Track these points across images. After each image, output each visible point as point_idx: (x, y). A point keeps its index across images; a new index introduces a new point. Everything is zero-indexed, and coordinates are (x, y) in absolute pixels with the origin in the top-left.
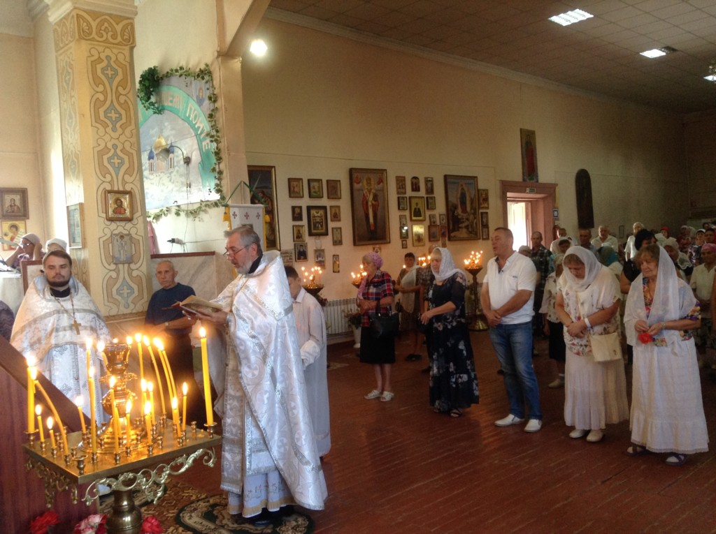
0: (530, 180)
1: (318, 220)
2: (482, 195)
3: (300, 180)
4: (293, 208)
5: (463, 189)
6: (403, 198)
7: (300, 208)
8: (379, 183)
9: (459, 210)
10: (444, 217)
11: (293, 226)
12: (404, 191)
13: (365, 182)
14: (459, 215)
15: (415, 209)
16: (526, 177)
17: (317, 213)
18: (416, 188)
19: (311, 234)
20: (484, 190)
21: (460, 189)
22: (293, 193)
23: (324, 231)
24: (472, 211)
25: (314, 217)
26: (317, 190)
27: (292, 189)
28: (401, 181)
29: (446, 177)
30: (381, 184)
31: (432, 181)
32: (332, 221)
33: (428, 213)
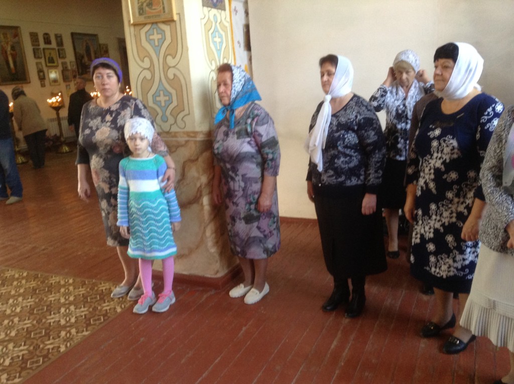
2: (103, 48)
5: (87, 43)
6: (38, 49)
8: (15, 37)
9: (86, 59)
10: (74, 64)
12: (38, 44)
14: (86, 63)
15: (49, 58)
18: (47, 41)
20: (104, 45)
21: (85, 44)
28: (34, 37)
29: (73, 34)
30: (17, 38)
31: (61, 37)
33: (60, 61)
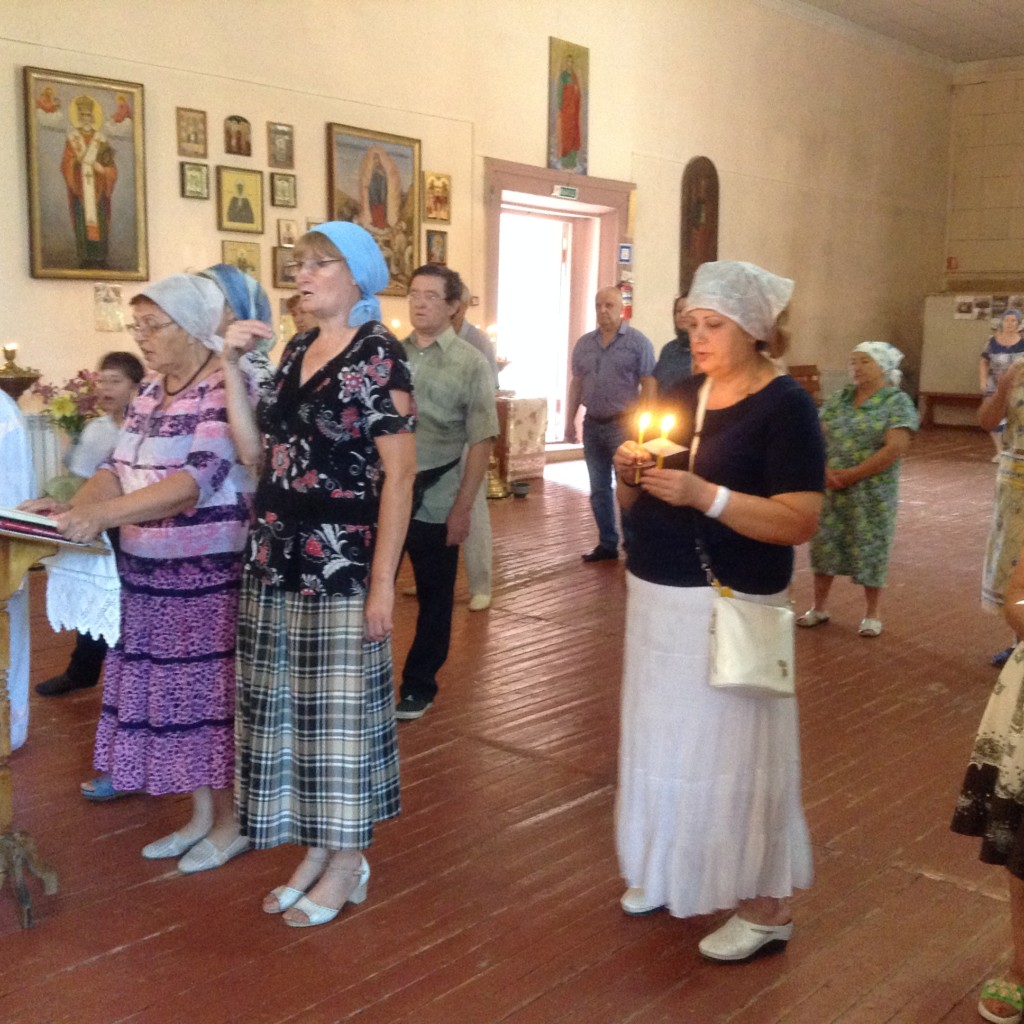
0: (565, 166)
2: (432, 187)
5: (379, 166)
6: (197, 167)
8: (118, 119)
9: (366, 219)
12: (199, 148)
13: (73, 109)
15: (234, 200)
16: (554, 160)
18: (239, 144)
20: (438, 177)
21: (370, 166)
28: (190, 123)
31: (290, 134)
33: (273, 215)
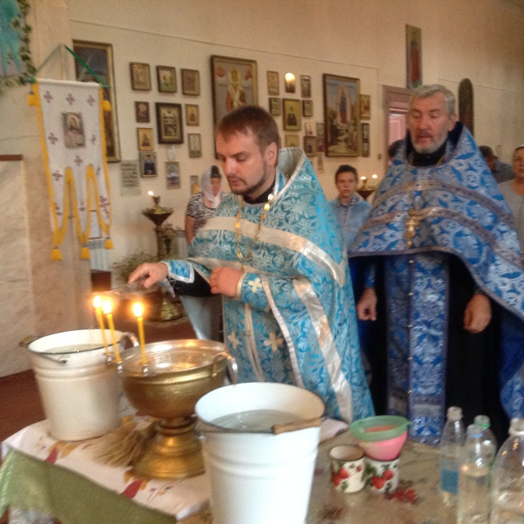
0: (414, 87)
1: (170, 122)
2: (364, 101)
3: (146, 66)
4: (137, 104)
5: (343, 93)
6: (276, 100)
7: (146, 104)
8: (247, 78)
9: (338, 120)
10: (321, 127)
11: (138, 129)
13: (230, 75)
14: (338, 125)
15: (290, 115)
16: (410, 84)
17: (169, 113)
18: (290, 87)
19: (161, 141)
20: (365, 96)
21: (340, 93)
22: (136, 84)
23: (177, 137)
24: (353, 121)
25: (166, 118)
26: (168, 81)
27: (135, 78)
28: (273, 77)
29: (325, 76)
30: (250, 79)
31: (309, 80)
32: (188, 124)
33: (304, 121)
